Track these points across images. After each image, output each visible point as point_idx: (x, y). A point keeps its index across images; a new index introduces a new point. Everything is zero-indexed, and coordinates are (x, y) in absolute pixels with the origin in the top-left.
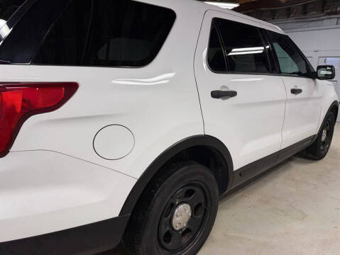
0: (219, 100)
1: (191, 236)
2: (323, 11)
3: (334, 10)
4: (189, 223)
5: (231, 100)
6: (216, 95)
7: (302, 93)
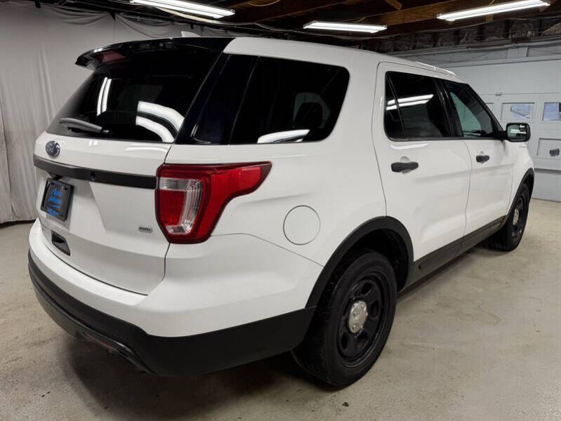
0: (400, 174)
1: (367, 342)
2: (508, 35)
3: (523, 35)
4: (365, 325)
5: (412, 173)
6: (397, 168)
7: (489, 161)
